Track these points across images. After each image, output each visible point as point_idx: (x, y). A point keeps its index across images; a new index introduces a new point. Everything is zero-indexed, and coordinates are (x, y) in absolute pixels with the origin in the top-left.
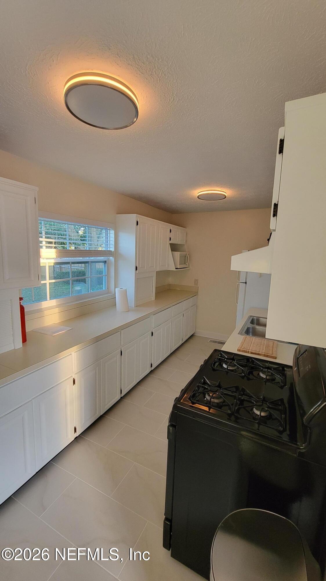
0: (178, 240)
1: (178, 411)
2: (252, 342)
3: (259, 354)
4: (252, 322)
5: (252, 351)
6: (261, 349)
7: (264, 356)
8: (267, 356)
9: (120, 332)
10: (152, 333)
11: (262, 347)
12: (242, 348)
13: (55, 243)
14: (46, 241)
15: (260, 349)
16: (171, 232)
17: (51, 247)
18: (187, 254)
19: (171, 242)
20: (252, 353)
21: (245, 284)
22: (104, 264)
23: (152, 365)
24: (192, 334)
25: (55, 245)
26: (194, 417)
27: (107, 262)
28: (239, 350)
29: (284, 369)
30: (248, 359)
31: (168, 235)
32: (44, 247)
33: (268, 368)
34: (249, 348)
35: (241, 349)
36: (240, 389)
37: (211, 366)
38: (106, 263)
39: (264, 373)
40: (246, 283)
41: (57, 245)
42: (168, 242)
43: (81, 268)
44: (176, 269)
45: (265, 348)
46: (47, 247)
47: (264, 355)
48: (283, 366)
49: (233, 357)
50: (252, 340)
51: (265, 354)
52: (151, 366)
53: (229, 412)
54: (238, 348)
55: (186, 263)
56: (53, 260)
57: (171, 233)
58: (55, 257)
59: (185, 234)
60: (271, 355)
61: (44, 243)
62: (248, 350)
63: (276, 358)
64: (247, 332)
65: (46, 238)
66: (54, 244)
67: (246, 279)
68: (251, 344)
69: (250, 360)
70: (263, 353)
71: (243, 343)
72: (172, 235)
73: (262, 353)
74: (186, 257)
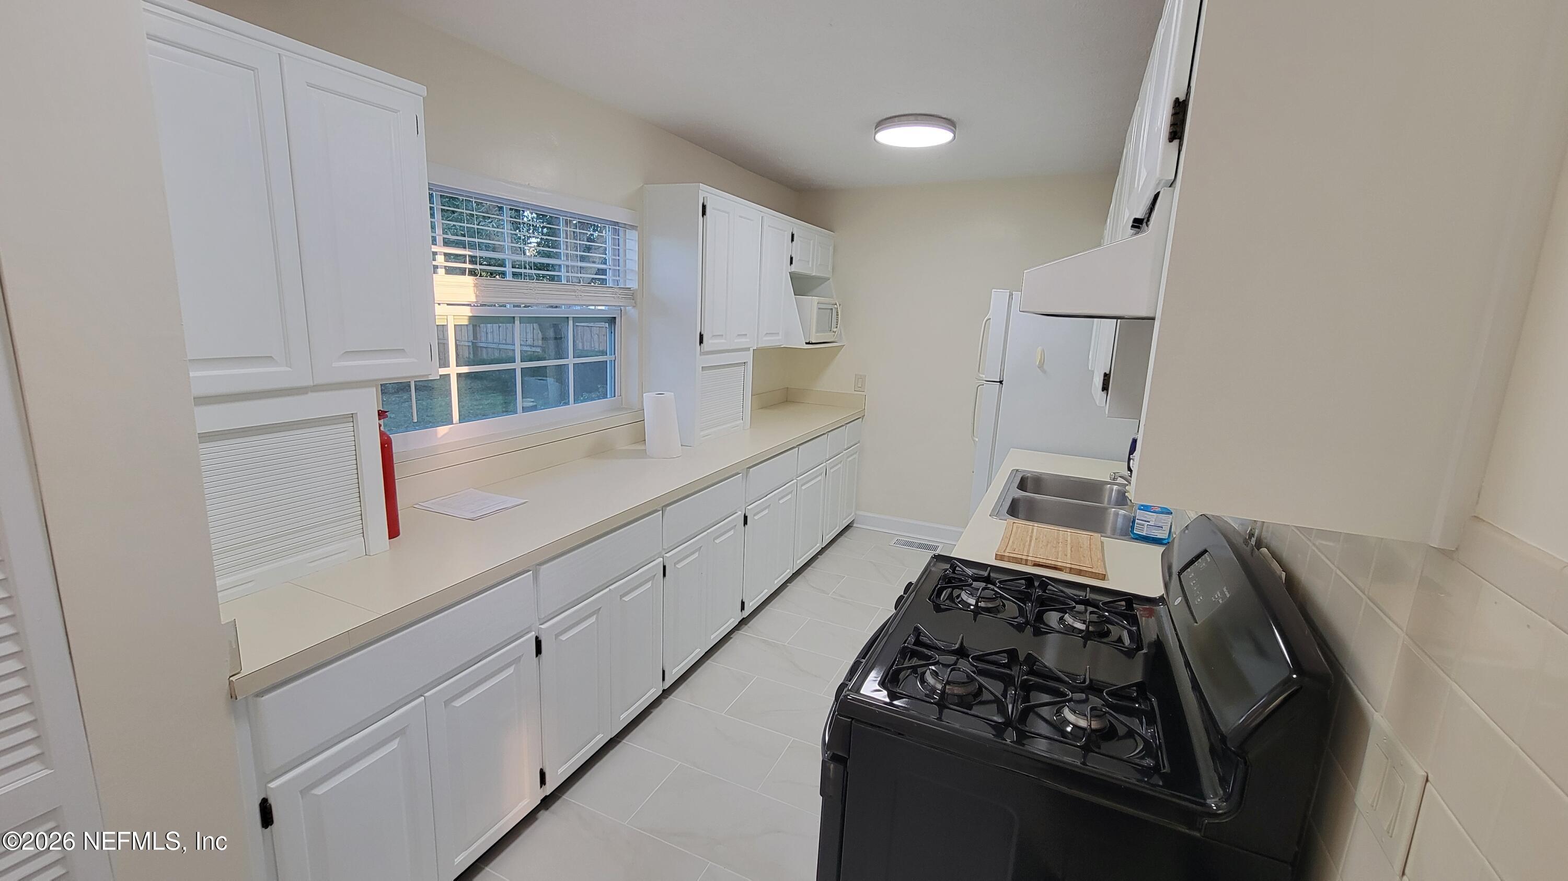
0: (812, 265)
1: (853, 719)
2: (1031, 537)
3: (1055, 568)
4: (1022, 486)
5: (1038, 560)
6: (1060, 555)
7: (1071, 571)
8: (1080, 573)
9: (661, 512)
10: (746, 518)
11: (1060, 549)
12: (1007, 551)
13: (473, 260)
14: (445, 254)
15: (1058, 552)
16: (792, 240)
17: (462, 272)
18: (836, 304)
19: (793, 268)
20: (1037, 565)
21: (999, 383)
22: (610, 326)
23: (743, 603)
24: (847, 524)
25: (471, 266)
26: (899, 734)
27: (618, 320)
28: (999, 557)
29: (1133, 606)
30: (1030, 579)
31: (787, 249)
32: (441, 271)
33: (1086, 603)
34: (1028, 552)
35: (1007, 554)
36: (1022, 658)
37: (929, 599)
38: (615, 323)
39: (1076, 615)
40: (1001, 382)
41: (478, 267)
42: (786, 269)
43: (534, 349)
44: (807, 343)
45: (1069, 551)
46: (449, 271)
47: (1071, 568)
48: (1131, 600)
49: (989, 574)
50: (1032, 532)
51: (1073, 566)
52: (743, 608)
53: (999, 719)
54: (998, 551)
55: (835, 330)
56: (469, 307)
57: (794, 242)
58: (473, 299)
59: (831, 248)
60: (1090, 570)
61: (440, 259)
62: (1024, 557)
63: (1103, 577)
64: (1014, 510)
65: (447, 243)
66: (469, 264)
67: (1002, 371)
68: (1031, 541)
69: (1036, 584)
70: (1069, 566)
71: (1007, 539)
72: (796, 250)
73: (1064, 565)
74: (834, 311)
